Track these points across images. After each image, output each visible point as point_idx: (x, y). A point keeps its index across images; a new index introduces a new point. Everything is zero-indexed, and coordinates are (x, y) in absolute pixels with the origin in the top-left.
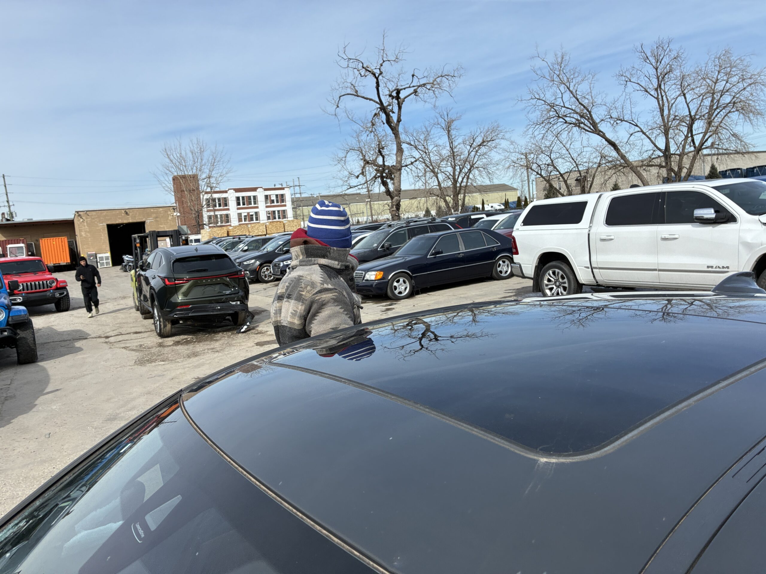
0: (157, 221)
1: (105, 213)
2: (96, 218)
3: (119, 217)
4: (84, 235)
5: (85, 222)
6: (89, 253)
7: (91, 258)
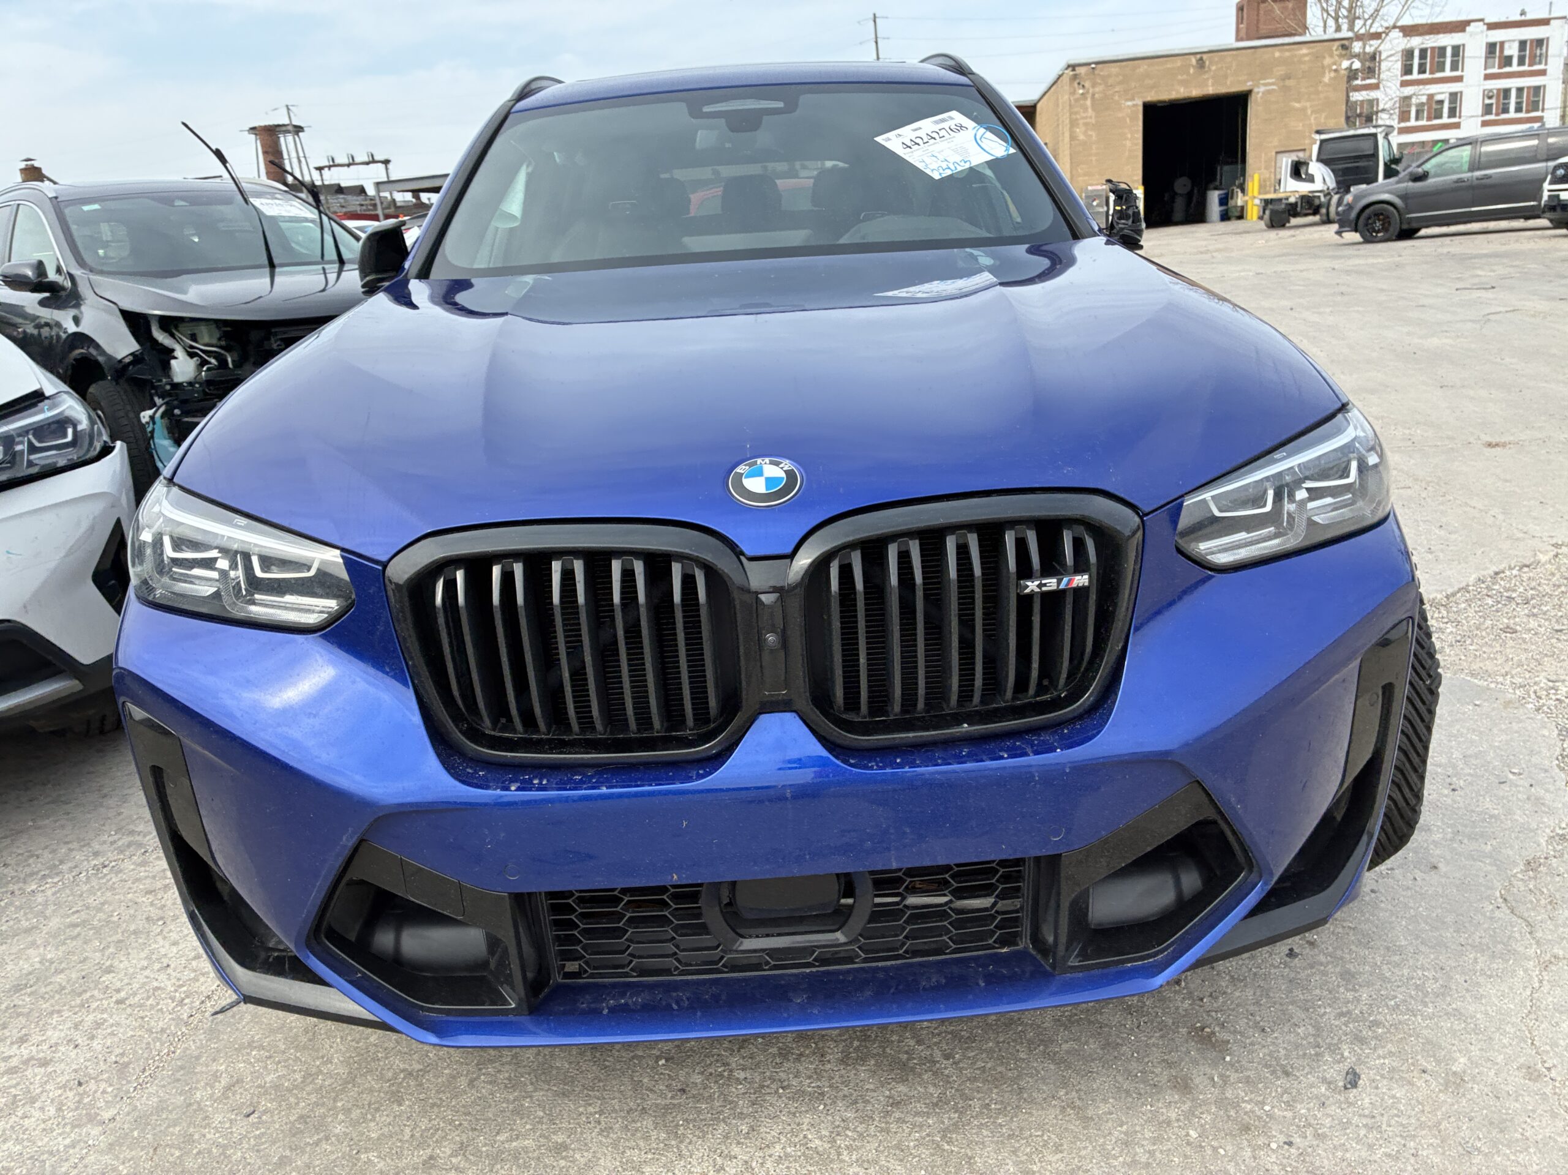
0: (1286, 89)
1: (1143, 67)
2: (1120, 83)
3: (1180, 77)
4: (1082, 137)
5: (1089, 96)
6: (1090, 188)
7: (1095, 203)
